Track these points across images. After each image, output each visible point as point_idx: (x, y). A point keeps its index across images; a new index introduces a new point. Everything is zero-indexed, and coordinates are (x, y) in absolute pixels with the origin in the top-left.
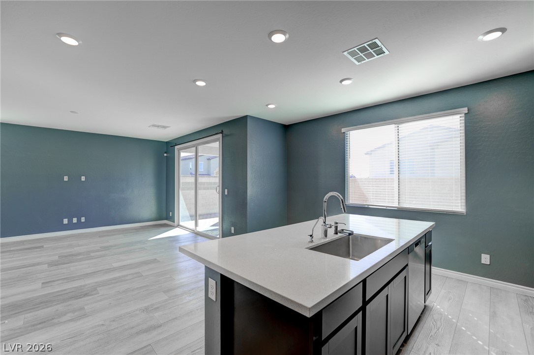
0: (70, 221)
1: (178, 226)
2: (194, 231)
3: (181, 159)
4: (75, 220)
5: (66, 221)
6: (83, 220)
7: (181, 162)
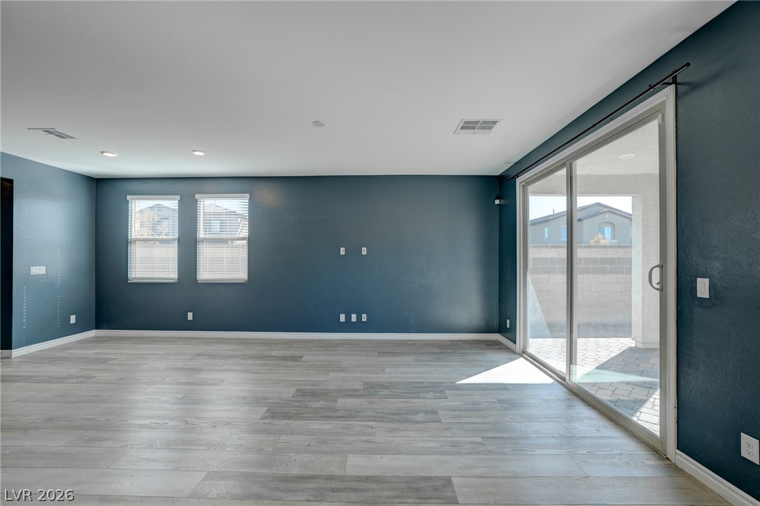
0: (348, 318)
1: (524, 353)
2: (564, 379)
3: (529, 224)
4: (354, 318)
5: (342, 318)
6: (364, 318)
7: (530, 229)
